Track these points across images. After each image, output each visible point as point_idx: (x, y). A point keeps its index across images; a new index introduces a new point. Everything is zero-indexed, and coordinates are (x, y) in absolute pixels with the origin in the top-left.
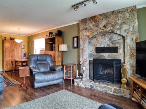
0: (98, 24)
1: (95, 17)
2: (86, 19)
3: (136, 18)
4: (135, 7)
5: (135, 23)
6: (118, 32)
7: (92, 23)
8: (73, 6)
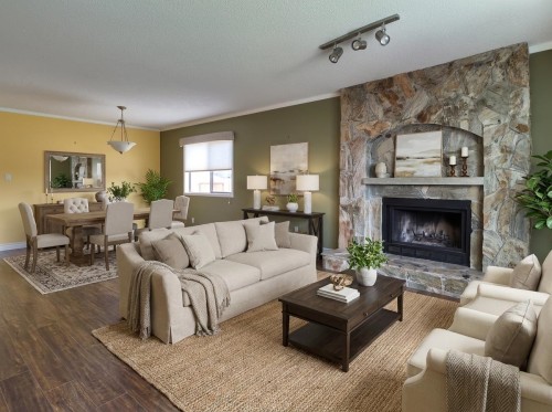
0: (401, 106)
1: (391, 80)
2: (362, 86)
3: (525, 86)
4: (525, 46)
5: (522, 102)
6: (464, 125)
7: (381, 102)
8: (324, 47)
